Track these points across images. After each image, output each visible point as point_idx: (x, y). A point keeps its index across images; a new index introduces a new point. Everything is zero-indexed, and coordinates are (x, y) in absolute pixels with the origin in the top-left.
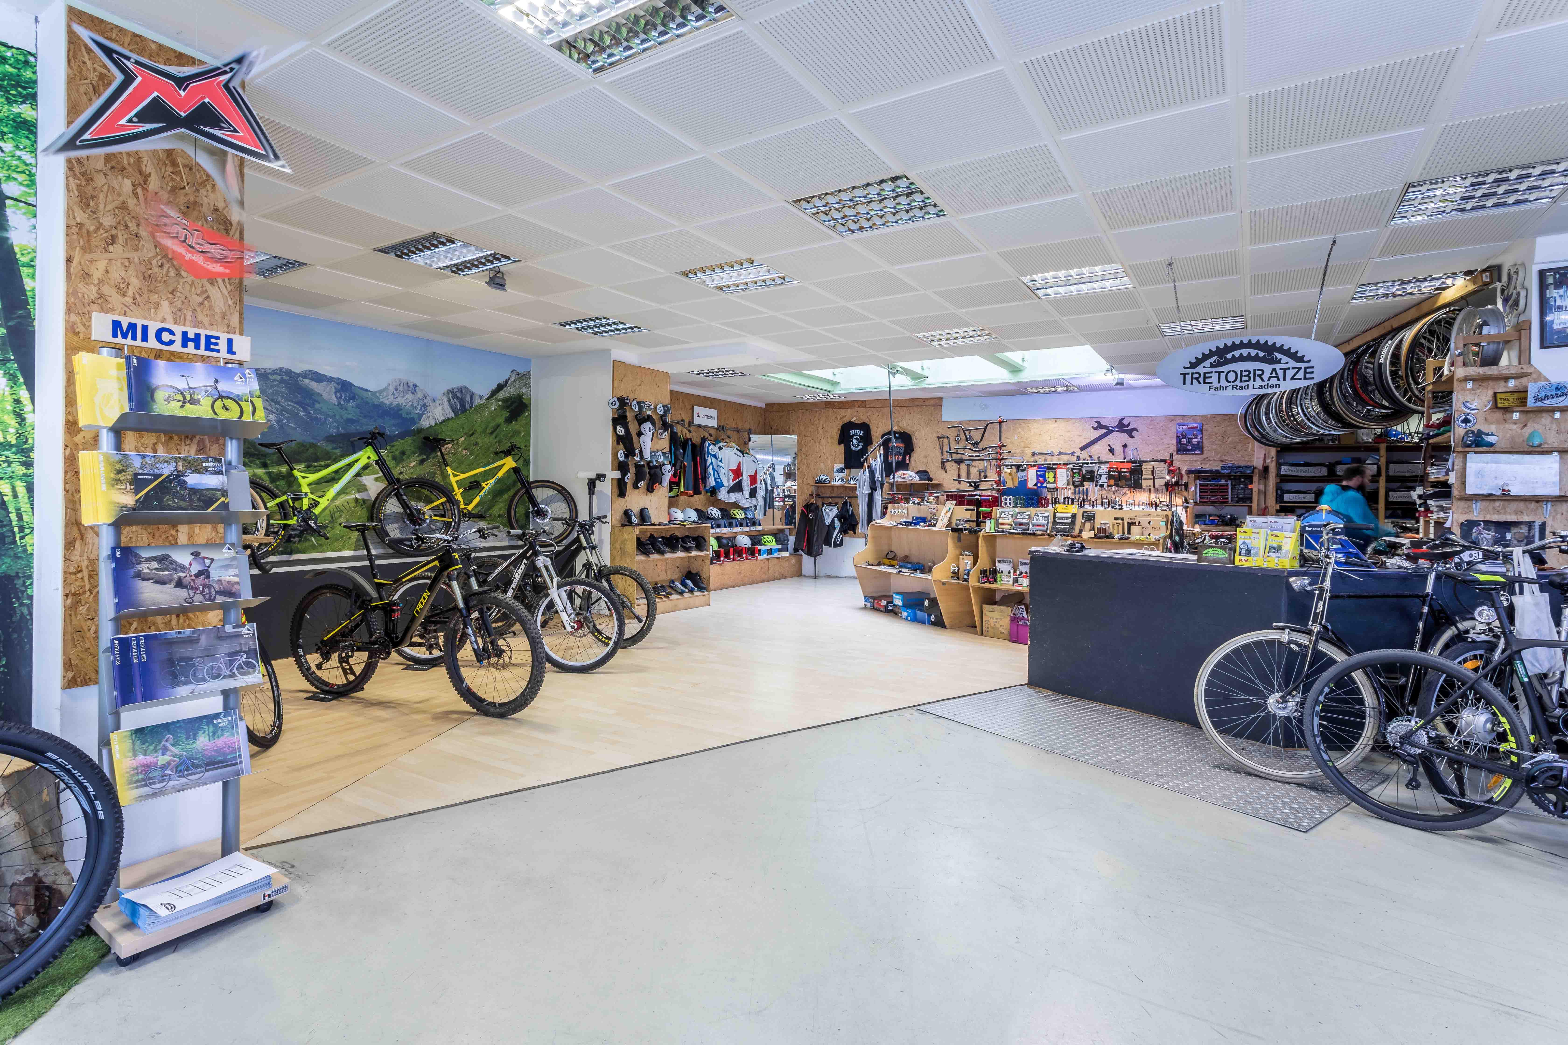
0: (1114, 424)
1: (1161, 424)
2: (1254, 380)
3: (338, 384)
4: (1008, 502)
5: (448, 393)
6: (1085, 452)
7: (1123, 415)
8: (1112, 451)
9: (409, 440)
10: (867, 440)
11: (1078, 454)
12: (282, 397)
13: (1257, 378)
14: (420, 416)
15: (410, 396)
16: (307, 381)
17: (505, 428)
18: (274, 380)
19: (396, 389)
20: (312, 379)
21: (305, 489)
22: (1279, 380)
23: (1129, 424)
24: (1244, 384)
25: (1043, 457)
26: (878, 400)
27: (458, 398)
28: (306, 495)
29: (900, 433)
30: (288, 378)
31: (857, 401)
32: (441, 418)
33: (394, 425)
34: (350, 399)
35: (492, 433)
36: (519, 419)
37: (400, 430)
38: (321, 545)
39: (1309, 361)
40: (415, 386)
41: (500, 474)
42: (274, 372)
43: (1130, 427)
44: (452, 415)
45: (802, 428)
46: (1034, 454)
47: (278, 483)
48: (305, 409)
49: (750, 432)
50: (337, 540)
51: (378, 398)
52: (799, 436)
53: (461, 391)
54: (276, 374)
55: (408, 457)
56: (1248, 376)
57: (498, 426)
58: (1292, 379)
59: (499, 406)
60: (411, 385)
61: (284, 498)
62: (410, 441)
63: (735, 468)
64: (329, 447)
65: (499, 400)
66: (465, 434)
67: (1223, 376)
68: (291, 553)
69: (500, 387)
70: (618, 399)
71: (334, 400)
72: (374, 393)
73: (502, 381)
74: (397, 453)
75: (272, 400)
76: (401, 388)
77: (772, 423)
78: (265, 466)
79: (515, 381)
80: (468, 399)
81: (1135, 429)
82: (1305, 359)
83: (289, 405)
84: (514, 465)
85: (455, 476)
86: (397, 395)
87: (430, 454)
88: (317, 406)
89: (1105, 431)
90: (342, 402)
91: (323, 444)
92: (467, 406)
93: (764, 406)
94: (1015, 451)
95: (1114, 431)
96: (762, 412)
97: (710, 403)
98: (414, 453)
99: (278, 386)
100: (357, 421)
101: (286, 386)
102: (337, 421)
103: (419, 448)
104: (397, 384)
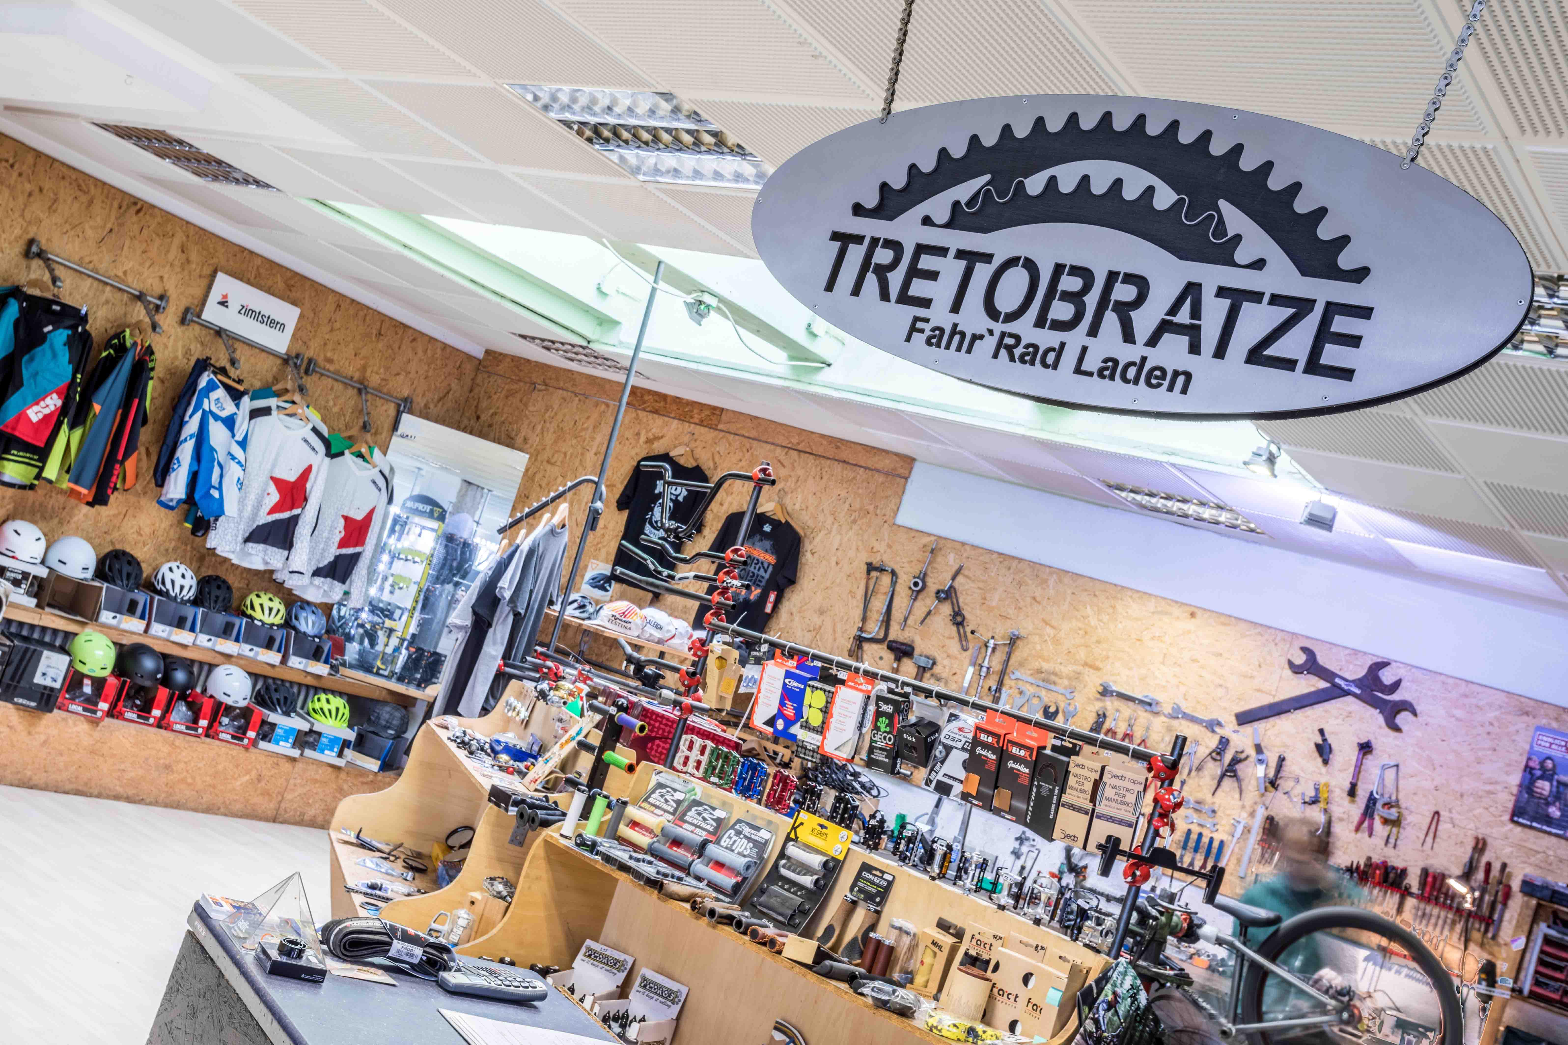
0: (1355, 671)
1: (1491, 715)
2: (1093, 331)
4: (695, 755)
6: (1248, 729)
7: (1383, 652)
8: (1324, 750)
11: (1227, 732)
13: (1111, 319)
22: (1195, 348)
23: (1396, 685)
24: (1047, 338)
25: (1126, 710)
26: (753, 418)
29: (776, 524)
31: (702, 406)
39: (1360, 275)
43: (1396, 697)
45: (549, 438)
46: (1105, 692)
49: (405, 405)
52: (535, 456)
56: (1076, 298)
58: (1256, 356)
63: (292, 477)
67: (983, 273)
77: (484, 404)
81: (1406, 706)
82: (1346, 260)
89: (1323, 685)
93: (480, 355)
94: (1058, 668)
95: (1347, 693)
96: (468, 368)
97: (290, 287)
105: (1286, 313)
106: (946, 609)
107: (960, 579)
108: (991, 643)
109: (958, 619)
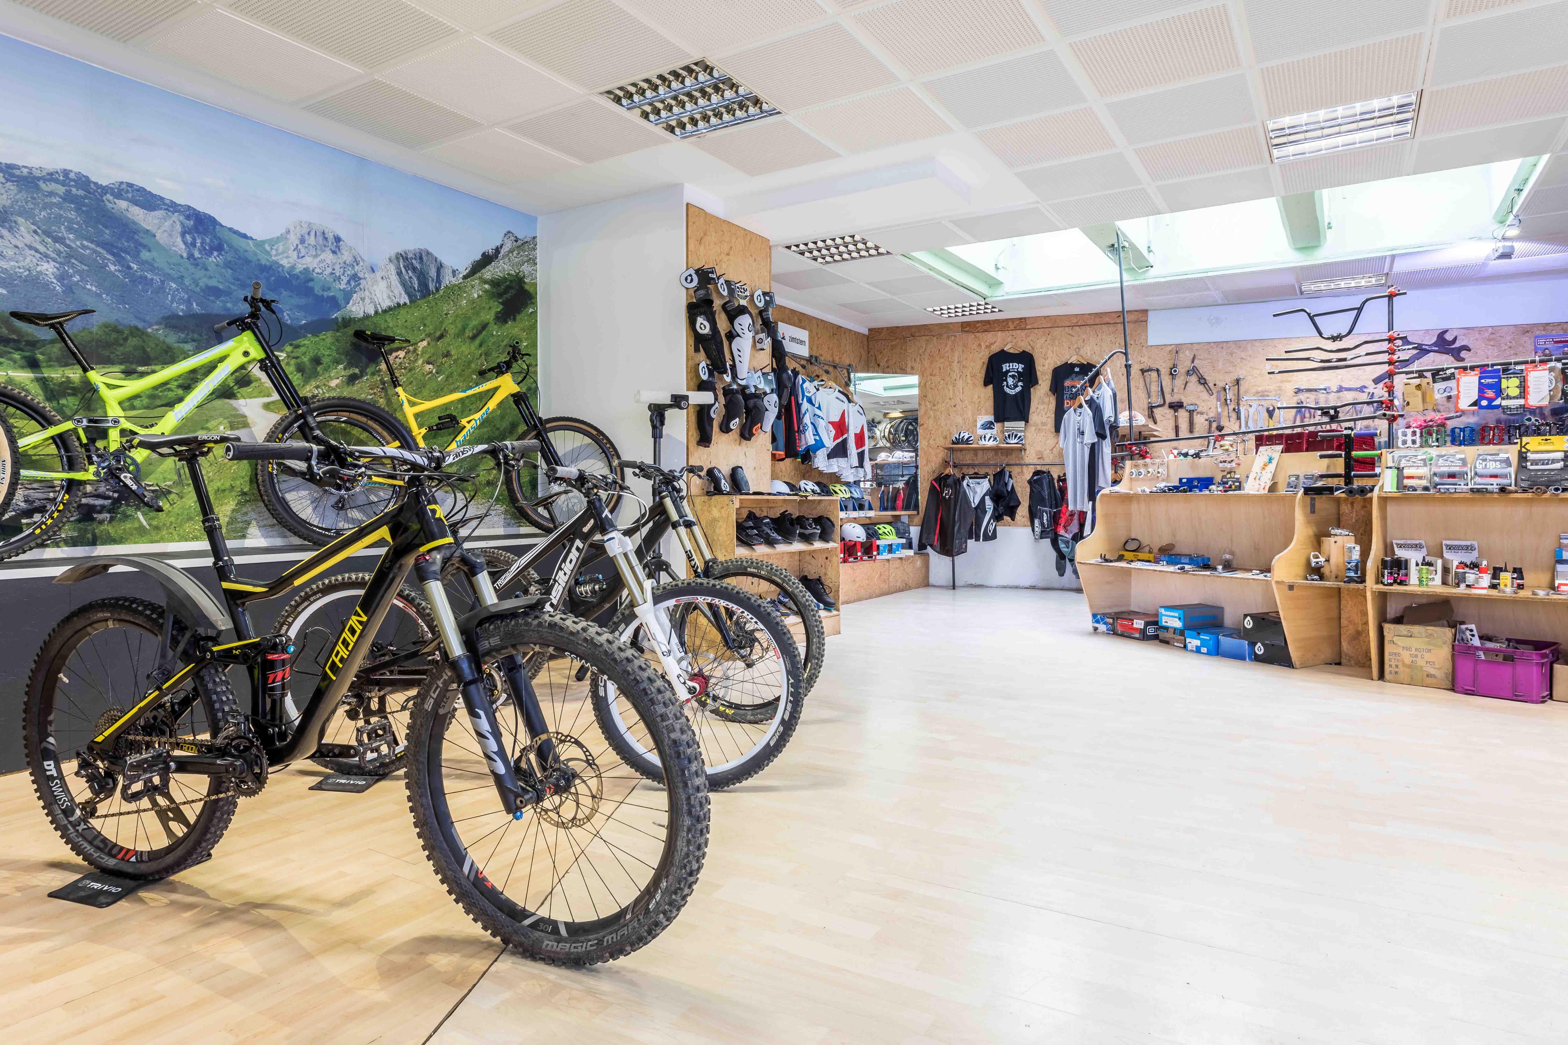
0: (1431, 340)
1: (1510, 337)
3: (188, 218)
4: (1410, 438)
5: (397, 259)
6: (1381, 385)
9: (328, 337)
10: (1029, 377)
11: (1371, 390)
12: (70, 229)
14: (348, 296)
15: (328, 256)
16: (123, 204)
17: (495, 330)
18: (51, 194)
19: (302, 241)
20: (135, 203)
21: (114, 410)
23: (1455, 339)
25: (1311, 396)
26: (1045, 317)
27: (414, 269)
28: (116, 422)
29: (1080, 365)
30: (81, 193)
31: (1013, 320)
32: (386, 304)
33: (300, 308)
34: (212, 249)
35: (474, 338)
36: (518, 317)
37: (310, 319)
38: (157, 528)
40: (338, 239)
41: (492, 404)
42: (51, 177)
43: (1456, 345)
44: (404, 299)
45: (926, 363)
46: (1298, 391)
47: (63, 401)
48: (119, 260)
49: (850, 367)
51: (268, 253)
52: (922, 375)
53: (421, 258)
54: (57, 181)
55: (326, 370)
57: (484, 326)
59: (486, 291)
60: (330, 236)
61: (68, 425)
62: (329, 340)
63: (838, 419)
64: (171, 339)
65: (486, 282)
66: (429, 335)
68: (93, 543)
69: (487, 260)
70: (697, 272)
71: (180, 247)
72: (260, 244)
73: (489, 248)
74: (305, 359)
75: (47, 233)
76: (311, 240)
77: (880, 356)
78: (33, 364)
79: (511, 251)
80: (433, 273)
81: (1463, 348)
83: (84, 247)
84: (516, 389)
85: (412, 404)
86: (303, 251)
87: (367, 366)
88: (145, 255)
89: (1416, 351)
90: (197, 254)
91: (159, 332)
92: (432, 286)
93: (866, 332)
94: (1267, 388)
95: (1429, 351)
96: (865, 340)
97: (800, 320)
98: (337, 362)
99: (59, 206)
100: (228, 293)
101: (78, 209)
102: (186, 289)
103: (347, 354)
104: (305, 231)
106: (1194, 379)
107: (1196, 362)
108: (1227, 387)
109: (1202, 381)
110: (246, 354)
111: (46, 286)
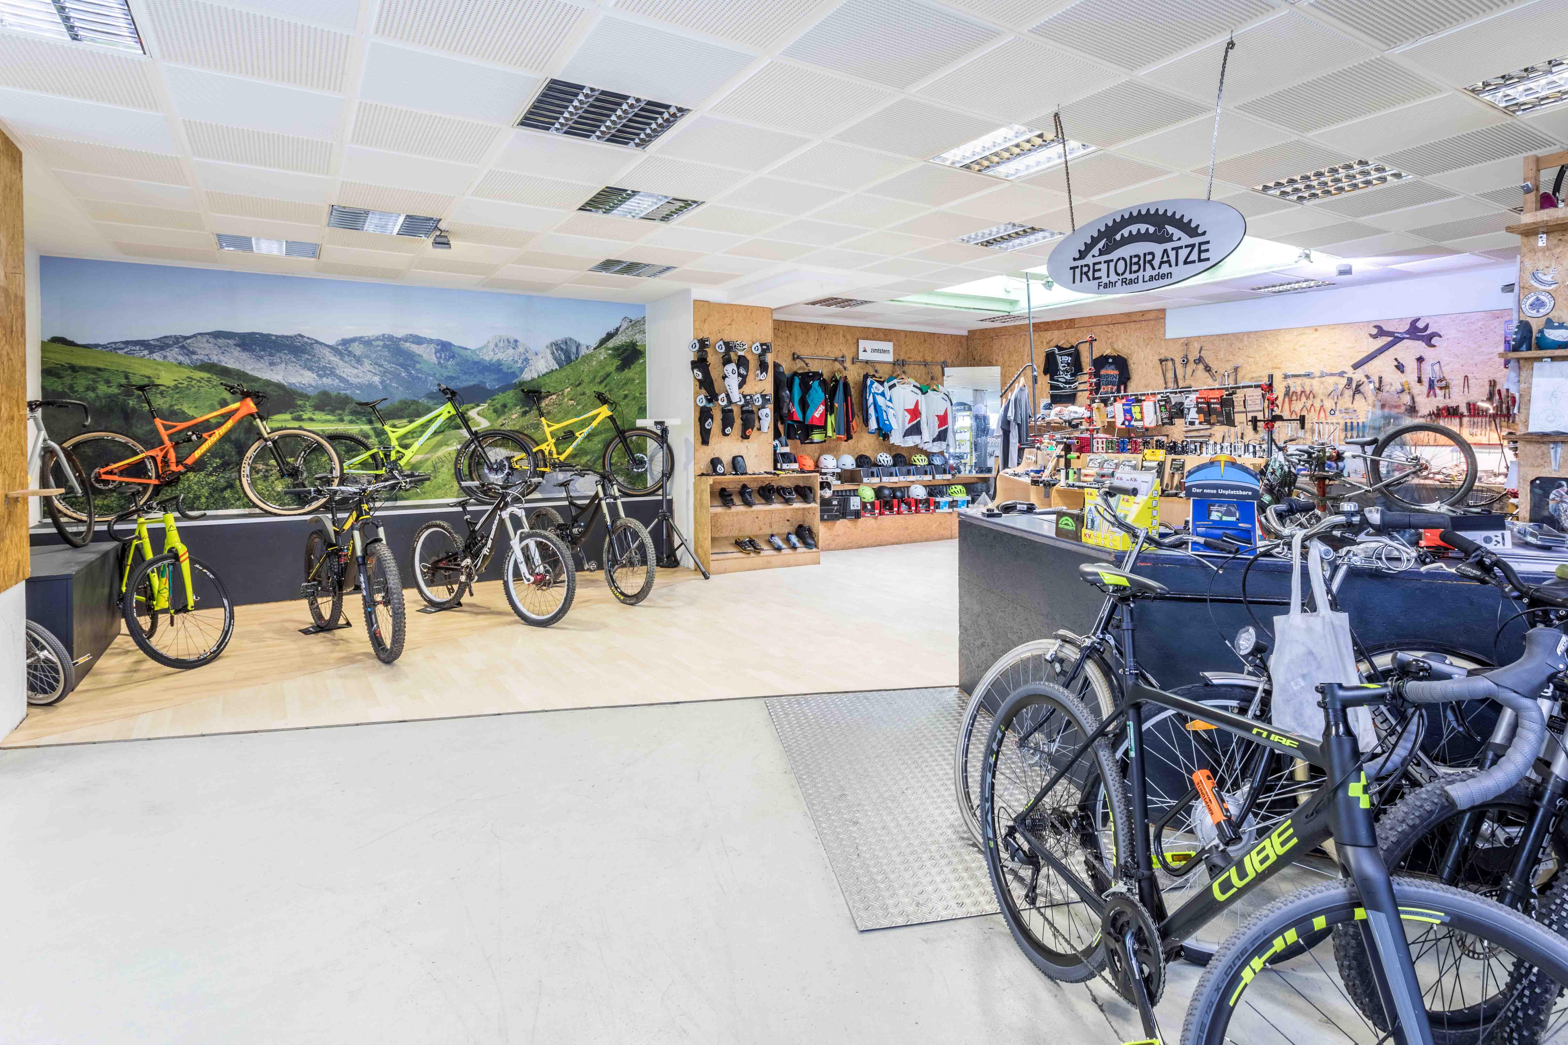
0: (1403, 327)
1: (1480, 324)
2: (1144, 270)
3: (438, 345)
4: (1100, 446)
5: (552, 346)
6: (1359, 370)
7: (1415, 314)
8: (1400, 367)
9: (511, 393)
10: (1076, 367)
11: (1350, 375)
12: (385, 360)
13: (1148, 265)
14: (522, 370)
15: (511, 351)
16: (408, 344)
17: (616, 376)
18: (377, 346)
19: (496, 346)
20: (413, 343)
21: (394, 443)
22: (1170, 266)
23: (1426, 327)
24: (1133, 276)
25: (1299, 381)
26: (1090, 317)
27: (562, 349)
28: (394, 448)
29: (1114, 357)
30: (390, 343)
31: (1065, 321)
32: (545, 371)
33: (495, 380)
34: (450, 358)
35: (601, 382)
36: (632, 366)
37: (500, 385)
38: (425, 493)
39: (1204, 233)
40: (516, 341)
41: (594, 424)
42: (377, 339)
43: (1428, 332)
44: (556, 367)
45: (1006, 356)
46: (1286, 377)
48: (407, 370)
49: (944, 365)
50: (440, 488)
51: (478, 355)
52: (1003, 367)
53: (566, 343)
54: (380, 340)
55: (510, 410)
56: (1137, 263)
57: (608, 375)
58: (1186, 263)
59: (610, 354)
60: (512, 340)
61: (377, 450)
63: (912, 407)
64: (430, 403)
65: (609, 349)
66: (571, 384)
67: (1112, 265)
68: (396, 500)
69: (610, 336)
70: (699, 341)
71: (434, 360)
72: (473, 351)
73: (611, 329)
74: (498, 406)
75: (376, 364)
76: (502, 344)
77: (975, 353)
78: (370, 422)
79: (627, 328)
80: (574, 350)
81: (1434, 335)
82: (1200, 231)
83: (391, 367)
84: (610, 413)
85: (550, 426)
86: (497, 351)
87: (533, 406)
88: (418, 366)
89: (1390, 339)
90: (442, 361)
91: (424, 401)
92: (573, 357)
93: (966, 334)
94: (1261, 374)
95: (1403, 339)
96: (964, 341)
97: (886, 336)
98: (516, 405)
99: (380, 351)
100: (458, 378)
101: (389, 351)
102: (437, 379)
103: (522, 400)
104: (497, 340)
105: (1190, 249)
106: (1201, 366)
107: (1203, 352)
108: (1226, 374)
109: (1208, 369)
110: (449, 412)
111: (376, 387)
